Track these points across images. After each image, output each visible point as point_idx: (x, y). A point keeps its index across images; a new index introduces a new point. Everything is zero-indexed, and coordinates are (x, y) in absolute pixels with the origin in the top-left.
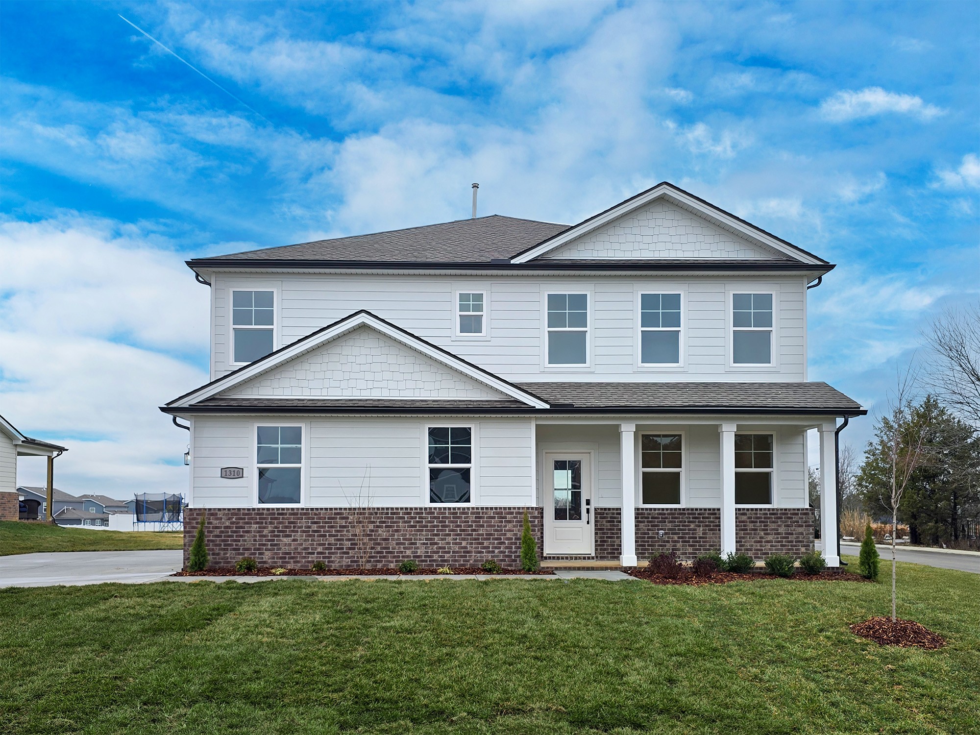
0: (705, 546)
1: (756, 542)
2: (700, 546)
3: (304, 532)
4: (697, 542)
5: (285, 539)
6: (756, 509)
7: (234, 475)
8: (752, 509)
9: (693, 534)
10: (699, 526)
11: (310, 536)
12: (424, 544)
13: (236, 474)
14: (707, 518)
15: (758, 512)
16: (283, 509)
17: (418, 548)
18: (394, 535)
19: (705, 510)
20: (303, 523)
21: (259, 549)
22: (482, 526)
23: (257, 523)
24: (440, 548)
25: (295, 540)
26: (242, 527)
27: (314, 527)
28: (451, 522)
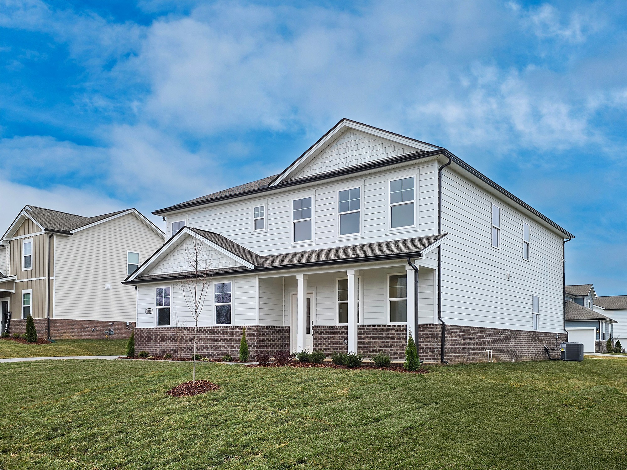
0: (370, 350)
1: (400, 347)
2: (367, 350)
3: (169, 339)
4: (365, 347)
5: (163, 343)
6: (400, 326)
8: (398, 326)
9: (363, 342)
10: (367, 337)
11: (171, 341)
12: (211, 346)
13: (150, 312)
14: (372, 331)
15: (402, 327)
17: (208, 348)
18: (200, 341)
19: (370, 326)
20: (169, 335)
21: (155, 347)
22: (233, 336)
23: (155, 335)
24: (217, 348)
25: (166, 343)
26: (150, 337)
27: (173, 337)
28: (221, 334)
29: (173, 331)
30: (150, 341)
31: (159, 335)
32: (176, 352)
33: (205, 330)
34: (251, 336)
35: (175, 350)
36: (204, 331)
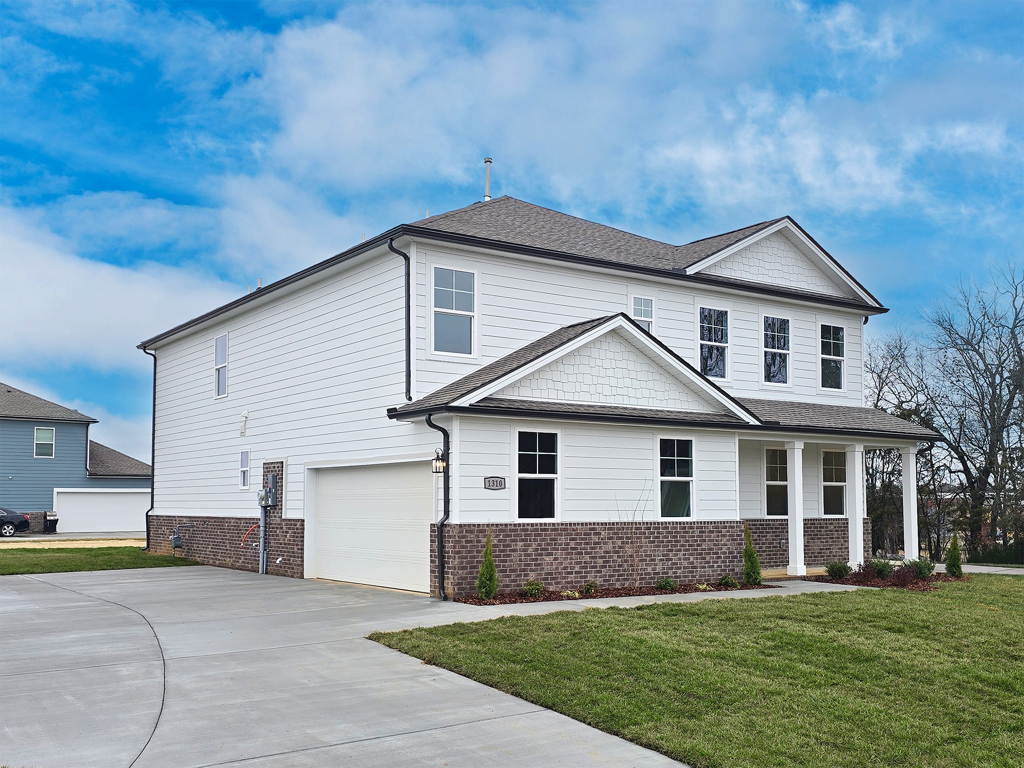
3: (563, 549)
5: (547, 558)
7: (497, 486)
11: (569, 554)
12: (661, 560)
13: (498, 485)
16: (545, 524)
17: (656, 565)
18: (637, 552)
20: (563, 539)
21: (524, 570)
22: (705, 541)
23: (522, 540)
24: (674, 564)
25: (555, 559)
26: (509, 546)
27: (572, 544)
28: (682, 537)
29: (574, 530)
30: (509, 556)
31: (535, 540)
32: (581, 577)
33: (649, 528)
34: (736, 540)
35: (577, 573)
36: (647, 531)
